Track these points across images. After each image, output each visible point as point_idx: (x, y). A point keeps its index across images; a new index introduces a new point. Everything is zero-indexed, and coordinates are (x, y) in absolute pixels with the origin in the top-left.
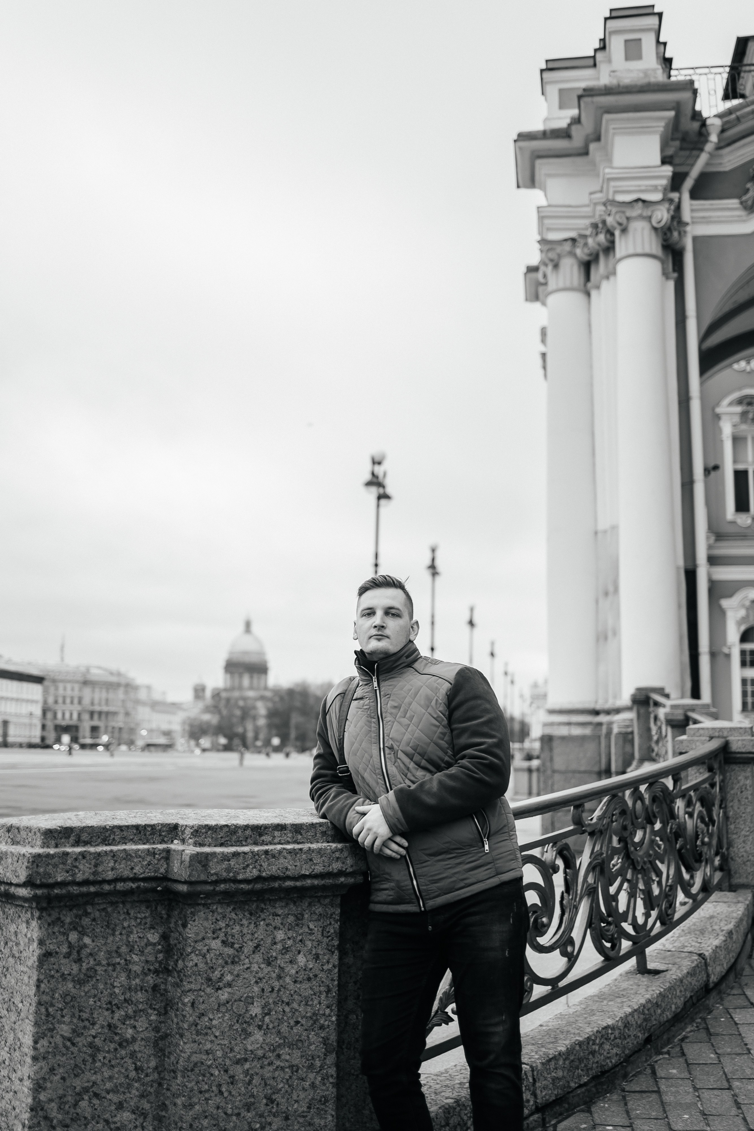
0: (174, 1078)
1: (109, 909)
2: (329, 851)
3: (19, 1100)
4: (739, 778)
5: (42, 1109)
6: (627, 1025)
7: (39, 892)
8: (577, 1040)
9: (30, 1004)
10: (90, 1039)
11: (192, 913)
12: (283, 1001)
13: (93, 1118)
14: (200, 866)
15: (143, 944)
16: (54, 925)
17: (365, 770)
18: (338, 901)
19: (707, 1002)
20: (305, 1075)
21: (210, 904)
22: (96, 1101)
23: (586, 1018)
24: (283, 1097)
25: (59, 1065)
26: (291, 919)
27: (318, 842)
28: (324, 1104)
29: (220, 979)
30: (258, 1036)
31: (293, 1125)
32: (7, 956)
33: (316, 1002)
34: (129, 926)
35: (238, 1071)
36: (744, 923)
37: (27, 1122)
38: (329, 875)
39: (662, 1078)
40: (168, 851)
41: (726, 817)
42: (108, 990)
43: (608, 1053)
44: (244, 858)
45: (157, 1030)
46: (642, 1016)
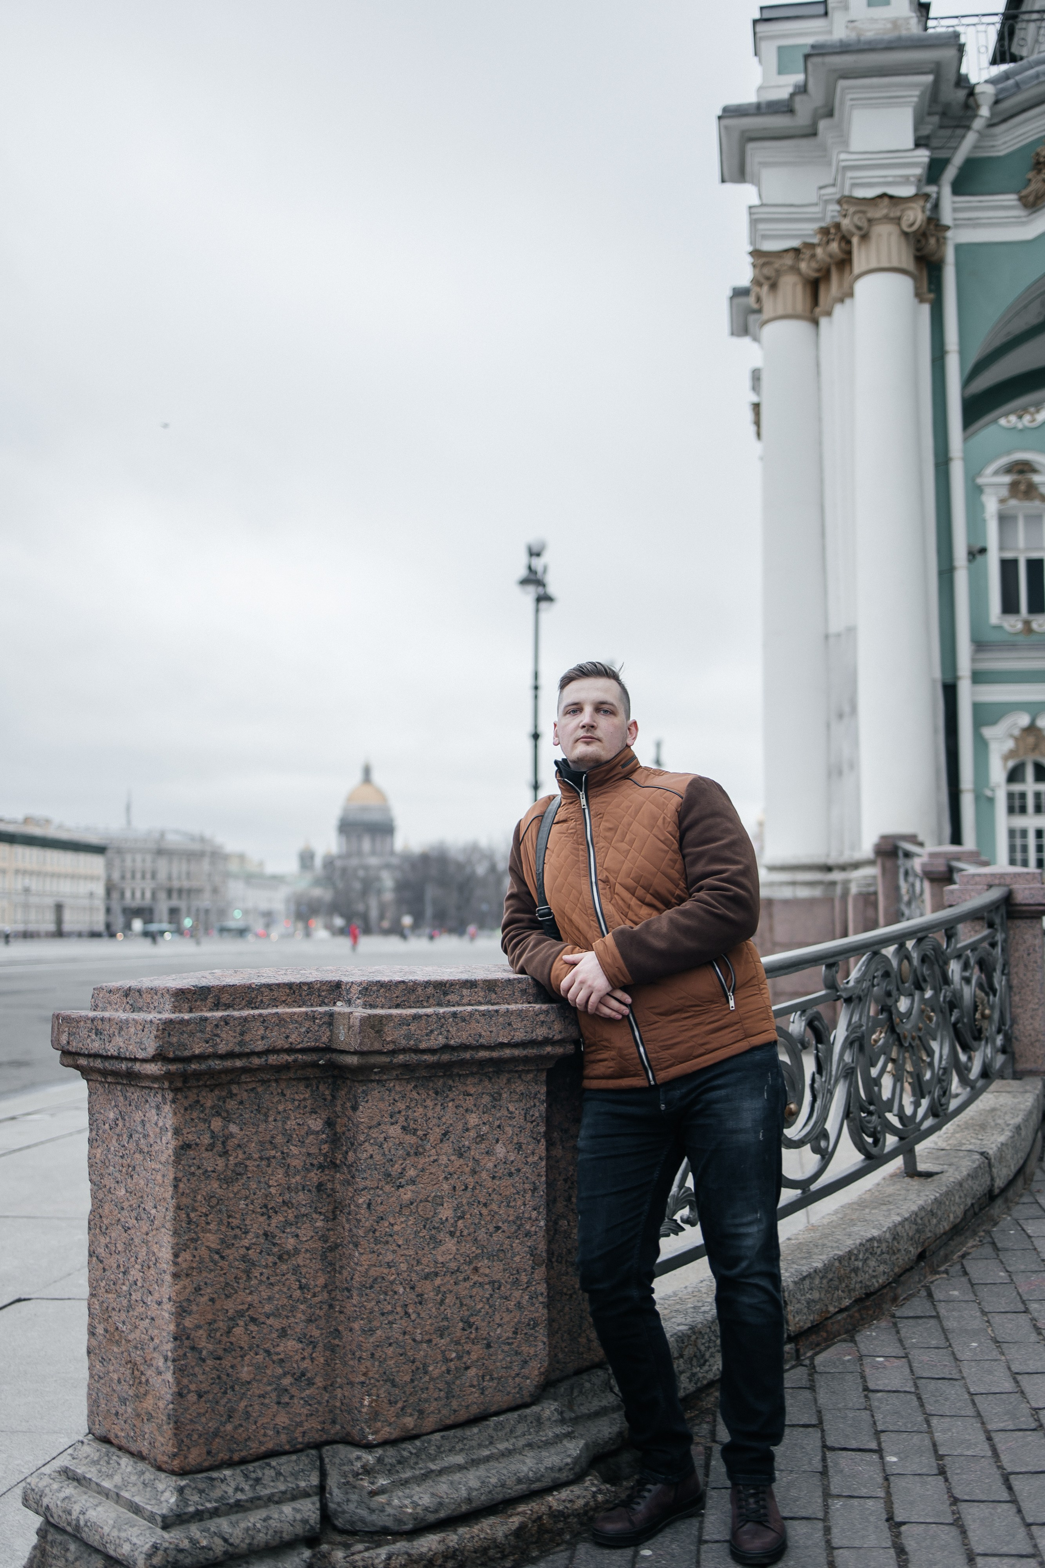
0: (348, 1298)
1: (260, 1090)
2: (532, 1013)
3: (158, 1328)
4: (1026, 937)
5: (188, 1338)
6: (896, 1237)
7: (173, 1067)
8: (836, 1254)
9: (167, 1209)
10: (243, 1251)
11: (363, 1092)
12: (479, 1202)
13: (251, 1348)
14: (373, 1032)
15: (303, 1132)
16: (191, 1110)
17: (573, 910)
18: (543, 1077)
19: (992, 1211)
20: (508, 1293)
21: (386, 1081)
22: (252, 1327)
23: (844, 1229)
24: (483, 1320)
25: (206, 1284)
26: (486, 1099)
27: (516, 1003)
28: (533, 1328)
29: (402, 1174)
30: (450, 1244)
31: (496, 1354)
32: (132, 1152)
33: (519, 1203)
34: (285, 1111)
35: (427, 1288)
36: (1034, 1116)
37: (170, 1354)
38: (533, 1043)
39: (940, 1301)
40: (331, 1015)
41: (1010, 987)
42: (263, 1191)
43: (874, 1271)
44: (427, 1022)
45: (324, 1239)
46: (914, 1227)
